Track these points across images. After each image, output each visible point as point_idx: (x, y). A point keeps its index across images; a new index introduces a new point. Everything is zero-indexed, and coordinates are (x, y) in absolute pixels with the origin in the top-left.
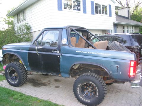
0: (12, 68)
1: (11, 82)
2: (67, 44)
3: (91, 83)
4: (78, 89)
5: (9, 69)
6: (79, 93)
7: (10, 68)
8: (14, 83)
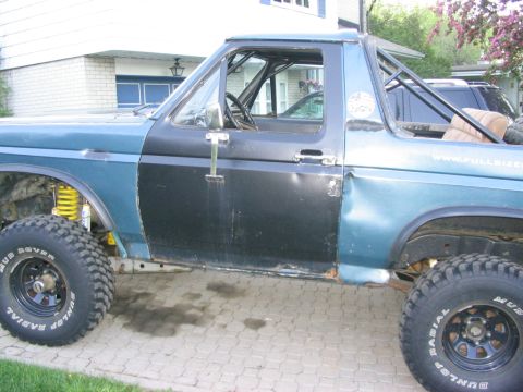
0: (29, 250)
1: (26, 324)
2: (380, 121)
3: (502, 301)
4: (433, 333)
5: (11, 255)
6: (433, 352)
7: (20, 251)
8: (42, 328)
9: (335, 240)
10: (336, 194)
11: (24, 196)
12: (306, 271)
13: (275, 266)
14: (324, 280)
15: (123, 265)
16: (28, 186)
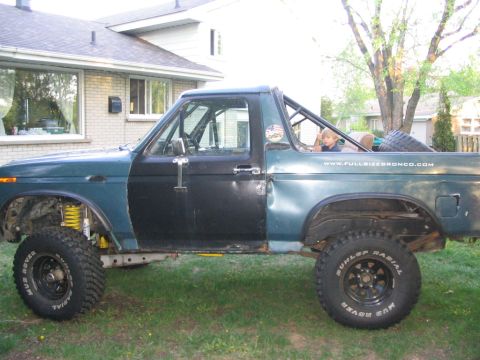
2: (288, 143)
9: (264, 224)
10: (263, 193)
11: (39, 215)
12: (247, 247)
13: (225, 246)
14: (260, 253)
15: (115, 261)
16: (41, 208)
